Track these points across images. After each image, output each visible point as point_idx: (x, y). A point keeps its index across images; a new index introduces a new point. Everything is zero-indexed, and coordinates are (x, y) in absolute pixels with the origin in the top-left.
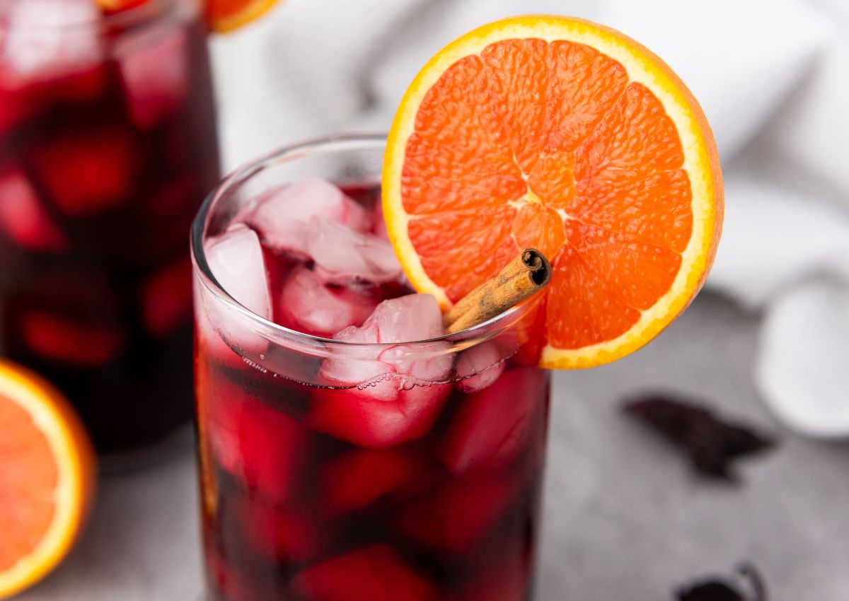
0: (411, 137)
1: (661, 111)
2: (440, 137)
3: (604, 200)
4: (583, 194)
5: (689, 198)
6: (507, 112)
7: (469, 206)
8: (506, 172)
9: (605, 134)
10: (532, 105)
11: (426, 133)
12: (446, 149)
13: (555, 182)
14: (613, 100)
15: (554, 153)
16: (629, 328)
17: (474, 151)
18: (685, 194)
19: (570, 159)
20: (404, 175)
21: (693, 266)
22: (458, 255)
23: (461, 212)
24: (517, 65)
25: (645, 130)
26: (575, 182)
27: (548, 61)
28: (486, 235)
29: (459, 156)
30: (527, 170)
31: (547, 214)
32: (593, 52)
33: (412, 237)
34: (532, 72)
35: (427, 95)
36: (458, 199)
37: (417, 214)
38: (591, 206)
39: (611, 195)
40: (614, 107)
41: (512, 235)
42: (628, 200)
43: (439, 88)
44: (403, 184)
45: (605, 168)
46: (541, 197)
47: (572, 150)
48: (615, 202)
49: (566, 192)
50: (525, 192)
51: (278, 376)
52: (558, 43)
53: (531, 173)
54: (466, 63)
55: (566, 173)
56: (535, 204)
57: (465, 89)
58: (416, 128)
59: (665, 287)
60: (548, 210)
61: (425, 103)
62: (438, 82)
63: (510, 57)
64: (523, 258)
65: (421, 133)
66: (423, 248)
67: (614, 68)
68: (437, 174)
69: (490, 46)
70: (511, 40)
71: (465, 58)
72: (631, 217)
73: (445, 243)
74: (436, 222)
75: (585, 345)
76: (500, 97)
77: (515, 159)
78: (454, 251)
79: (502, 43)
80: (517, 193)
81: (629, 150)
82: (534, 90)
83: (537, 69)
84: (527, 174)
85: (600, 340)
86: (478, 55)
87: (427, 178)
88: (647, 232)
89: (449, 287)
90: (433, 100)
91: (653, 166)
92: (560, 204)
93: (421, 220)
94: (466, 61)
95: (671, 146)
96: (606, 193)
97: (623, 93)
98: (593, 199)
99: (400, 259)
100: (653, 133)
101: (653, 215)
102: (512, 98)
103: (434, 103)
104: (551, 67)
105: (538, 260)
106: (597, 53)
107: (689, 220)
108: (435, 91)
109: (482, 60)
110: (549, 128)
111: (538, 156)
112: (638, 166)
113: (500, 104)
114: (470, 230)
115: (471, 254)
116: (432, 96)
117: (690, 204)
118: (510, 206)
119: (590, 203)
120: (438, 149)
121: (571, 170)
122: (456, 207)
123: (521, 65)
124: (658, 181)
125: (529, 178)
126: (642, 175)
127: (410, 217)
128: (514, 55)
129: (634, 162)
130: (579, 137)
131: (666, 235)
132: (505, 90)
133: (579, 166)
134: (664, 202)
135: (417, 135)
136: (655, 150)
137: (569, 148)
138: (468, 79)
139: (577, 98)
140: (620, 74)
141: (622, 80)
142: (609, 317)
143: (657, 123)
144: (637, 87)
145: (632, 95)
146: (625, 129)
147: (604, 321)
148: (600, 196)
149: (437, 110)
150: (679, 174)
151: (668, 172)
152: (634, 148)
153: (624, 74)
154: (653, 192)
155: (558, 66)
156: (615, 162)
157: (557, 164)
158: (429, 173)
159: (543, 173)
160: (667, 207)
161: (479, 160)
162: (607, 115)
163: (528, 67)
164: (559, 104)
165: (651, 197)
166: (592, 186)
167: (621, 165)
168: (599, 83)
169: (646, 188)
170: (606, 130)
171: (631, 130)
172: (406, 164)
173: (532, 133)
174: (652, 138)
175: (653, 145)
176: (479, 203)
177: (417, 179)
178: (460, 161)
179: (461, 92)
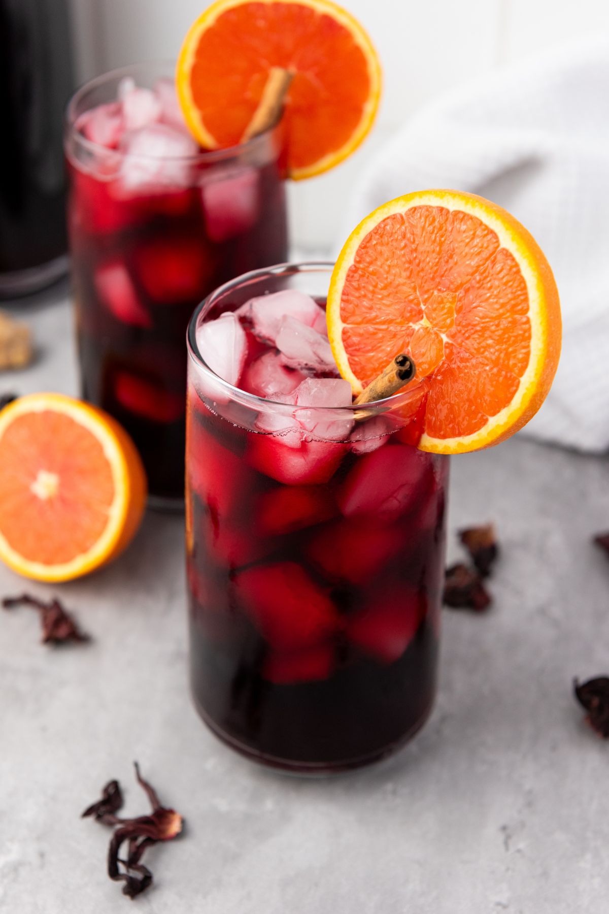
0: (351, 267)
1: (518, 272)
2: (371, 269)
3: (472, 331)
4: (459, 325)
5: (529, 338)
6: (416, 258)
7: (383, 323)
8: (411, 301)
9: (478, 282)
10: (434, 255)
11: (361, 266)
12: (373, 279)
13: (442, 313)
14: (487, 259)
15: (443, 292)
16: (479, 429)
17: (391, 283)
18: (527, 334)
19: (454, 298)
20: (344, 294)
21: (527, 389)
22: (373, 357)
23: (377, 326)
24: (427, 225)
25: (506, 284)
26: (455, 316)
27: (448, 225)
28: (392, 345)
29: (381, 285)
30: (425, 302)
31: (433, 336)
32: (479, 222)
33: (344, 340)
34: (435, 232)
35: (366, 238)
36: (376, 317)
37: (348, 324)
38: (464, 334)
39: (478, 328)
40: (486, 265)
41: (409, 348)
42: (487, 334)
43: (373, 234)
44: (342, 300)
45: (476, 307)
46: (431, 323)
47: (455, 291)
48: (480, 333)
49: (448, 321)
50: (422, 318)
51: (224, 419)
52: (457, 213)
53: (427, 305)
54: (394, 218)
55: (450, 308)
56: (428, 327)
57: (391, 237)
58: (355, 261)
59: (507, 401)
60: (436, 334)
61: (363, 244)
62: (374, 230)
63: (423, 219)
64: (396, 359)
65: (357, 265)
66: (350, 349)
67: (489, 237)
68: (365, 296)
69: (411, 209)
70: (427, 206)
71: (394, 215)
72: (489, 346)
73: (364, 347)
74: (361, 331)
75: (449, 437)
76: (413, 246)
77: (418, 293)
78: (372, 354)
79: (420, 207)
80: (415, 319)
81: (493, 297)
82: (436, 244)
83: (440, 229)
84: (425, 305)
85: (460, 435)
86: (403, 214)
87: (358, 298)
88: (498, 358)
89: (364, 381)
90: (368, 242)
91: (508, 311)
92: (444, 330)
93: (351, 328)
94: (393, 218)
95: (522, 298)
96: (475, 325)
97: (494, 255)
98: (466, 329)
99: (334, 355)
100: (511, 286)
101: (504, 346)
102: (421, 249)
103: (368, 245)
104: (450, 229)
105: (408, 363)
106: (481, 223)
107: (528, 354)
108: (370, 237)
109: (405, 217)
110: (443, 273)
111: (433, 293)
112: (498, 310)
113: (412, 251)
114: (383, 340)
115: (381, 358)
116: (368, 239)
117: (529, 342)
118: (411, 327)
119: (463, 332)
120: (368, 278)
121: (454, 306)
122: (374, 322)
123: (430, 225)
124: (510, 322)
125: (425, 309)
126: (500, 317)
127: (345, 325)
128: (426, 217)
129: (497, 306)
130: (461, 283)
131: (511, 363)
132: (417, 242)
133: (459, 304)
134: (513, 339)
135: (355, 266)
136: (511, 300)
137: (454, 290)
138: (394, 231)
139: (464, 254)
140: (495, 240)
141: (496, 245)
142: (467, 418)
143: (514, 280)
144: (505, 252)
145: (500, 257)
146: (492, 281)
147: (463, 420)
148: (470, 327)
149: (370, 251)
150: (524, 320)
151: (517, 317)
152: (496, 296)
153: (498, 241)
154: (506, 330)
155: (454, 229)
156: (483, 304)
157: (445, 300)
158: (360, 295)
159: (435, 306)
160: (515, 342)
161: (394, 290)
162: (482, 269)
163: (434, 227)
164: (451, 257)
165: (504, 333)
166: (466, 320)
167: (487, 307)
168: (480, 245)
169: (502, 326)
170: (480, 280)
171: (497, 283)
172: (345, 286)
173: (431, 276)
174: (509, 290)
175: (510, 296)
176: (390, 322)
177: (352, 298)
178: (382, 289)
179: (388, 239)
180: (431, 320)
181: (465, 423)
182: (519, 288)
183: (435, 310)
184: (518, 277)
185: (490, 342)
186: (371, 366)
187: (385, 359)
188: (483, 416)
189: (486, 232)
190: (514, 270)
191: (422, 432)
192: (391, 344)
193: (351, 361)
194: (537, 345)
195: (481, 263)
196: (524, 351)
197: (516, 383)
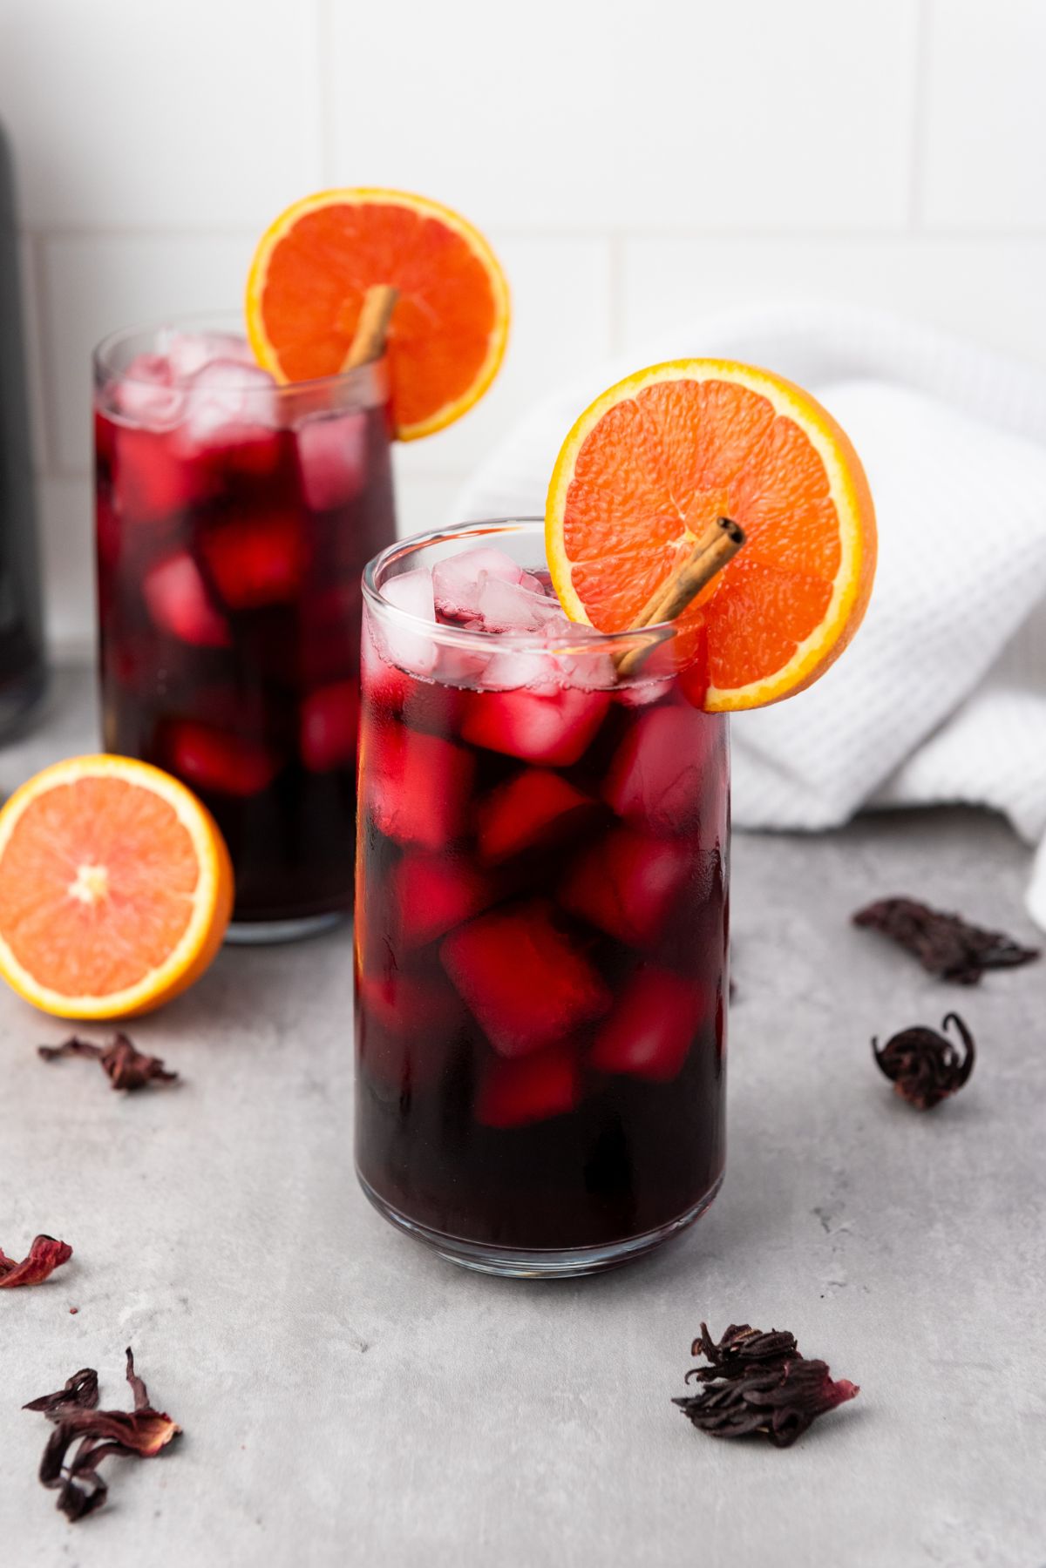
0: (572, 484)
1: (807, 443)
2: (600, 481)
5: (837, 526)
6: (662, 453)
7: (630, 548)
8: (664, 512)
9: (755, 467)
10: (686, 444)
11: (586, 478)
12: (606, 494)
14: (761, 435)
15: (708, 490)
16: (786, 662)
17: (633, 493)
18: (832, 522)
19: (724, 495)
20: (566, 522)
21: (844, 594)
22: (623, 597)
23: (623, 555)
24: (671, 407)
25: (793, 461)
27: (700, 402)
28: (648, 575)
29: (618, 499)
30: (684, 509)
32: (742, 390)
33: (576, 585)
34: (684, 413)
35: (587, 440)
36: (619, 542)
37: (579, 561)
39: (763, 527)
40: (761, 443)
42: (780, 531)
43: (597, 434)
44: (566, 531)
45: (756, 501)
46: (697, 534)
47: (725, 486)
48: (767, 534)
50: (684, 531)
52: (708, 384)
53: (688, 511)
55: (721, 509)
56: (693, 542)
57: (622, 432)
58: (577, 474)
59: (819, 615)
61: (585, 449)
62: (596, 427)
63: (664, 400)
65: (581, 479)
66: (587, 595)
67: (760, 405)
68: (598, 519)
69: (645, 390)
70: (665, 383)
71: (622, 403)
72: (785, 548)
73: (608, 587)
74: (598, 567)
75: (747, 683)
76: (656, 438)
77: (672, 499)
78: (617, 595)
79: (656, 386)
80: (675, 534)
81: (778, 482)
82: (687, 430)
83: (690, 408)
84: (684, 513)
85: (761, 676)
86: (634, 399)
87: (588, 524)
88: (799, 561)
90: (592, 445)
91: (801, 497)
93: (583, 566)
94: (622, 406)
95: (818, 475)
96: (758, 526)
97: (771, 427)
100: (800, 463)
101: (804, 544)
102: (667, 439)
103: (592, 449)
104: (703, 407)
106: (745, 390)
107: (838, 548)
108: (593, 438)
109: (638, 404)
110: (702, 466)
111: (693, 495)
112: (787, 497)
113: (655, 446)
114: (632, 572)
115: (633, 597)
116: (591, 441)
117: (837, 532)
118: (670, 546)
120: (598, 493)
121: (725, 506)
122: (617, 550)
123: (674, 406)
124: (807, 510)
125: (687, 518)
126: (791, 506)
127: (575, 564)
128: (668, 397)
129: (784, 493)
130: (731, 472)
131: (817, 563)
132: (660, 432)
133: (732, 501)
134: (814, 531)
135: (577, 481)
136: (803, 480)
137: (722, 485)
138: (625, 423)
139: (728, 434)
140: (767, 408)
141: (769, 414)
142: (768, 651)
143: (803, 454)
144: (784, 421)
145: (779, 429)
146: (774, 462)
147: (763, 656)
148: (753, 529)
149: (596, 456)
150: (825, 503)
151: (816, 501)
152: (782, 480)
153: (771, 409)
154: (802, 522)
155: (710, 405)
156: (766, 494)
157: (713, 500)
158: (590, 518)
159: (699, 511)
160: (817, 536)
161: (638, 502)
162: (756, 449)
163: (681, 408)
164: (711, 442)
165: (801, 527)
166: (746, 520)
167: (772, 496)
168: (748, 418)
169: (796, 518)
170: (757, 464)
171: (779, 463)
172: (568, 511)
173: (687, 472)
174: (799, 469)
175: (801, 476)
176: (640, 545)
177: (579, 525)
178: (619, 505)
179: (618, 436)
180: (697, 531)
181: (767, 657)
182: (812, 463)
183: (700, 516)
184: (808, 450)
185: (784, 541)
186: (620, 610)
187: (639, 597)
188: (789, 644)
189: (754, 400)
190: (800, 441)
191: (706, 685)
192: (644, 576)
193: (591, 611)
194: (848, 533)
195: (755, 441)
196: (830, 545)
197: (828, 588)
